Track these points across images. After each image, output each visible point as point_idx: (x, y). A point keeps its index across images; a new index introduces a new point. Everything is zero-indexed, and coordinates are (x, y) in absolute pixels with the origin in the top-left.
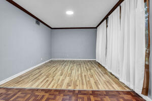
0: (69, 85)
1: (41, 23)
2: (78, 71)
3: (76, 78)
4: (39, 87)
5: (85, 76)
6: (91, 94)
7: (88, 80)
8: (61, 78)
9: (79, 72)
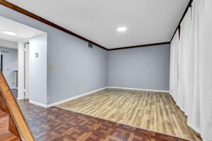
0: (113, 116)
1: (94, 46)
2: (133, 103)
3: (126, 111)
4: (84, 113)
5: (139, 110)
6: (133, 131)
7: (140, 115)
8: (109, 108)
9: (134, 105)
